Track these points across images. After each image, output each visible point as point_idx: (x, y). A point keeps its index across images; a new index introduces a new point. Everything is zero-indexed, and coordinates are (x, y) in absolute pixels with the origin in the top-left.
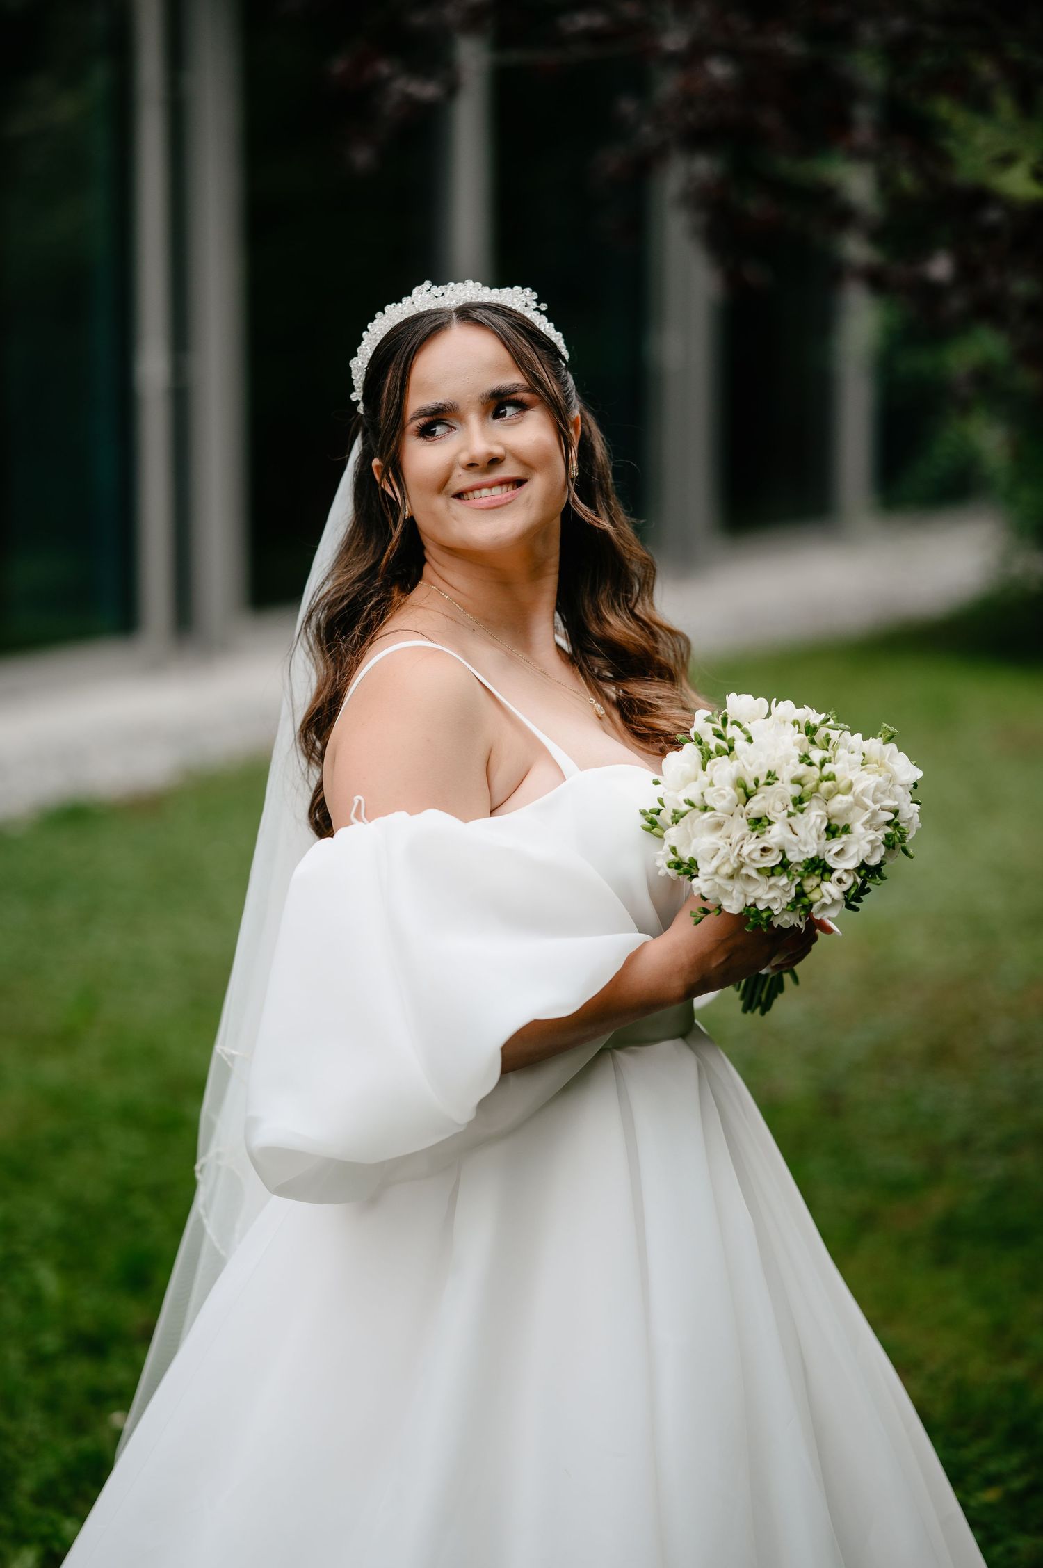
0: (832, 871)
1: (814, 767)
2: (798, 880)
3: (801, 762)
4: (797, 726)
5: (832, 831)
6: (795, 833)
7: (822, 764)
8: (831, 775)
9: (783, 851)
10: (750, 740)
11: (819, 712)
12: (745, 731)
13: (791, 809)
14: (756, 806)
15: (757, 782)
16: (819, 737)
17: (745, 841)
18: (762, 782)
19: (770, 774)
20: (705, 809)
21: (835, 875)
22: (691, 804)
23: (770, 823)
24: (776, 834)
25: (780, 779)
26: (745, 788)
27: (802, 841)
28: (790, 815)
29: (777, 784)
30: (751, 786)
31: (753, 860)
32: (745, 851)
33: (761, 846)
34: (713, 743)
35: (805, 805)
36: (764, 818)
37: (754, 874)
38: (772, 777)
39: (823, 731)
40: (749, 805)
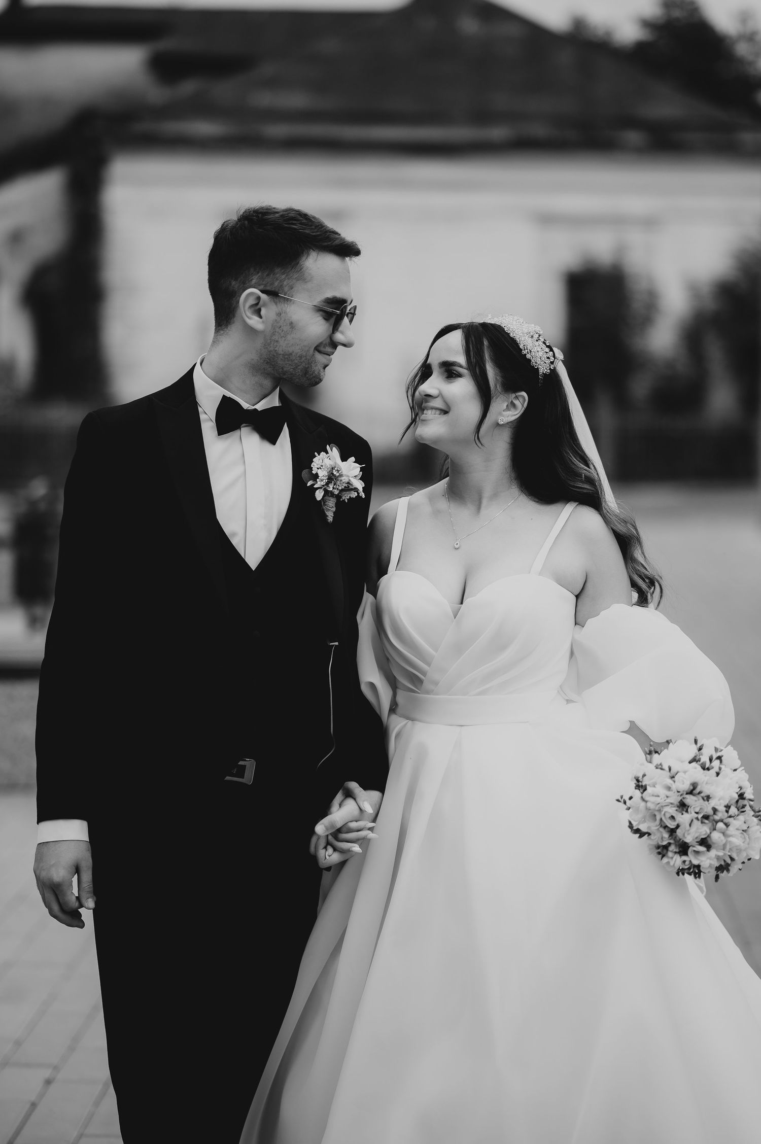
0: (686, 854)
1: (726, 814)
2: (672, 841)
3: (725, 806)
4: (739, 789)
5: (703, 842)
6: (690, 825)
7: (730, 817)
8: (728, 824)
9: (678, 826)
10: (718, 774)
11: (753, 794)
12: (720, 769)
13: (700, 816)
14: (690, 800)
15: (700, 793)
16: (741, 802)
17: (671, 805)
18: (702, 795)
20: (673, 777)
21: (684, 858)
23: (687, 811)
24: (684, 819)
25: (709, 802)
26: (694, 789)
27: (689, 832)
28: (697, 819)
29: (706, 802)
31: (664, 814)
32: (666, 809)
33: (674, 815)
34: (705, 759)
35: (706, 821)
36: (687, 807)
37: (658, 818)
38: (708, 798)
39: (745, 802)
40: (688, 796)
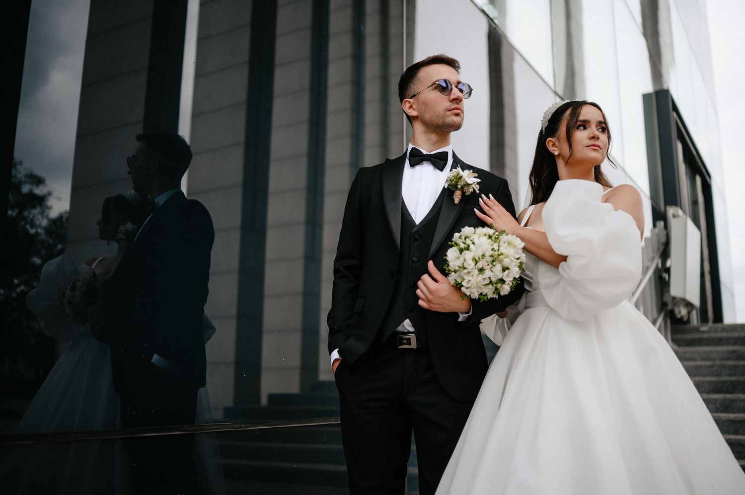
0: (505, 281)
1: (496, 251)
2: (495, 285)
3: (492, 250)
4: (486, 236)
5: (504, 269)
6: (493, 272)
7: (498, 250)
8: (502, 253)
9: (490, 278)
10: (473, 243)
12: (471, 240)
13: (491, 265)
15: (479, 258)
17: (478, 276)
18: (481, 258)
19: (483, 255)
20: (464, 268)
21: (507, 283)
22: (460, 267)
23: (485, 270)
24: (488, 273)
27: (496, 274)
28: (491, 267)
29: (485, 258)
30: (477, 259)
31: (481, 282)
32: (479, 279)
33: (483, 277)
34: (463, 246)
35: (495, 263)
36: (483, 269)
37: (481, 286)
40: (477, 265)
